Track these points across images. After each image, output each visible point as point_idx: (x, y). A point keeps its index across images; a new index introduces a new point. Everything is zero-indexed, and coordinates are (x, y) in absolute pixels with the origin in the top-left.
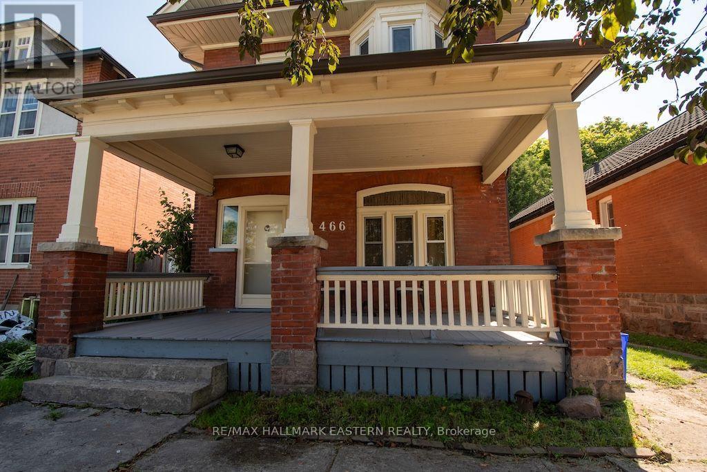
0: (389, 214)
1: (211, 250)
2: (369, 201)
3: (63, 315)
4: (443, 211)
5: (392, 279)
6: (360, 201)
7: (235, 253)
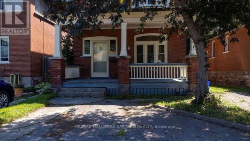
0: (145, 44)
1: (81, 57)
2: (138, 39)
3: (59, 77)
4: (165, 43)
5: (146, 67)
6: (135, 39)
7: (90, 58)
